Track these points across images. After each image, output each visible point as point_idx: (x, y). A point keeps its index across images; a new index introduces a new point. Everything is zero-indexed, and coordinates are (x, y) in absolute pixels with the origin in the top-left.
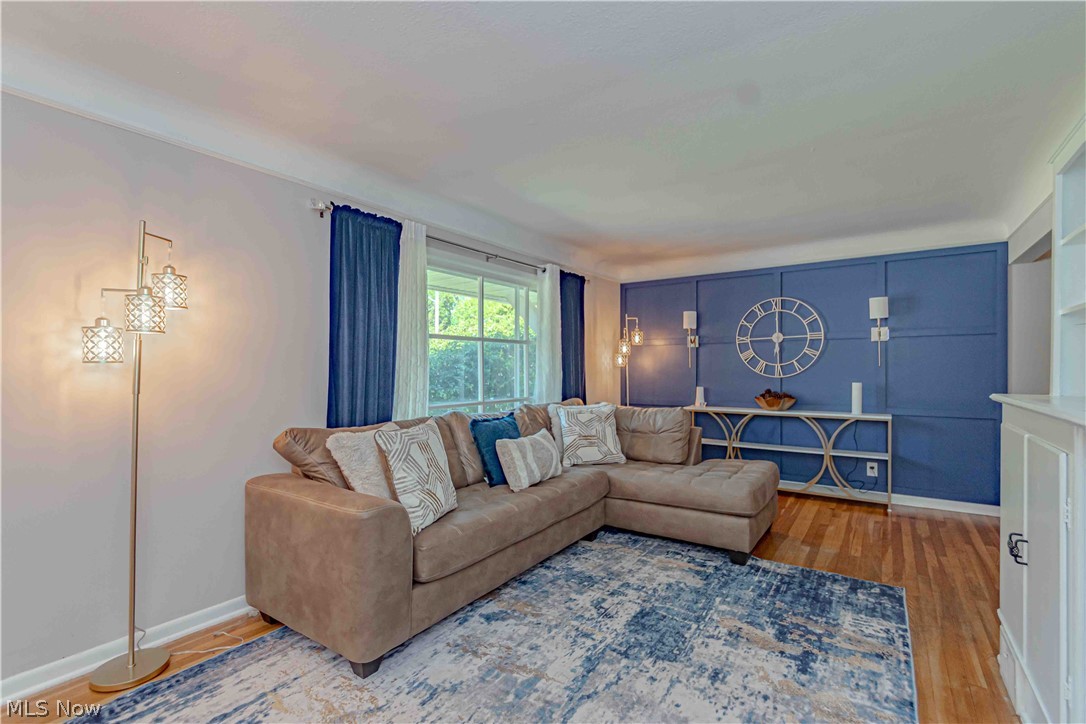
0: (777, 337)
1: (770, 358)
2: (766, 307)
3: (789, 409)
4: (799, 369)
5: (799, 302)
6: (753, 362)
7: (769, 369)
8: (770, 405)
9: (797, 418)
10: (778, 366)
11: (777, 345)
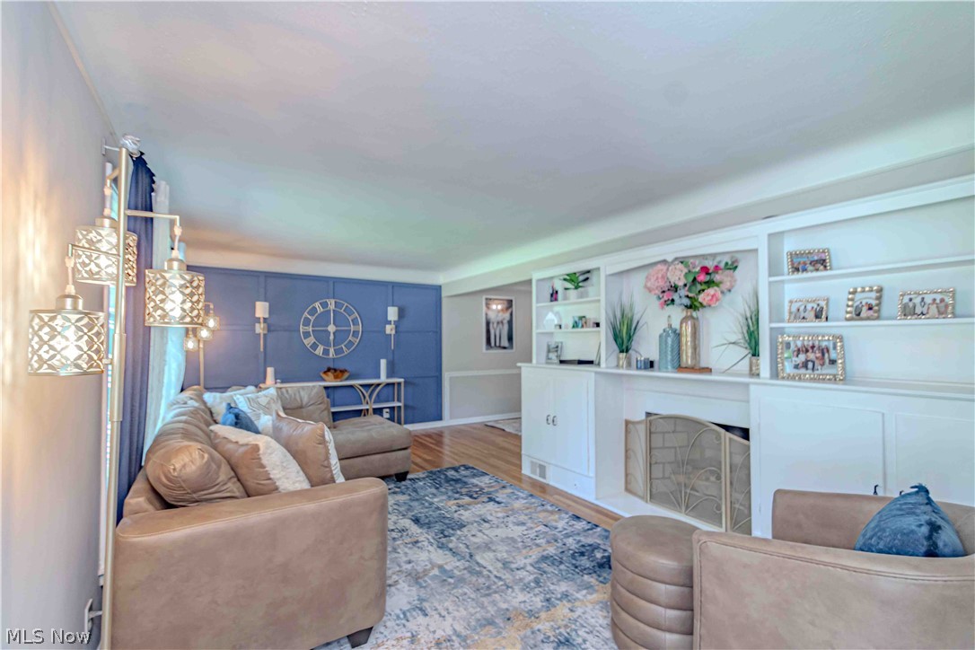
0: (331, 328)
1: (327, 343)
2: (324, 305)
3: (347, 379)
4: (346, 351)
5: (346, 304)
6: (314, 346)
7: (326, 352)
8: (336, 377)
9: (351, 386)
10: (332, 351)
11: (332, 335)
